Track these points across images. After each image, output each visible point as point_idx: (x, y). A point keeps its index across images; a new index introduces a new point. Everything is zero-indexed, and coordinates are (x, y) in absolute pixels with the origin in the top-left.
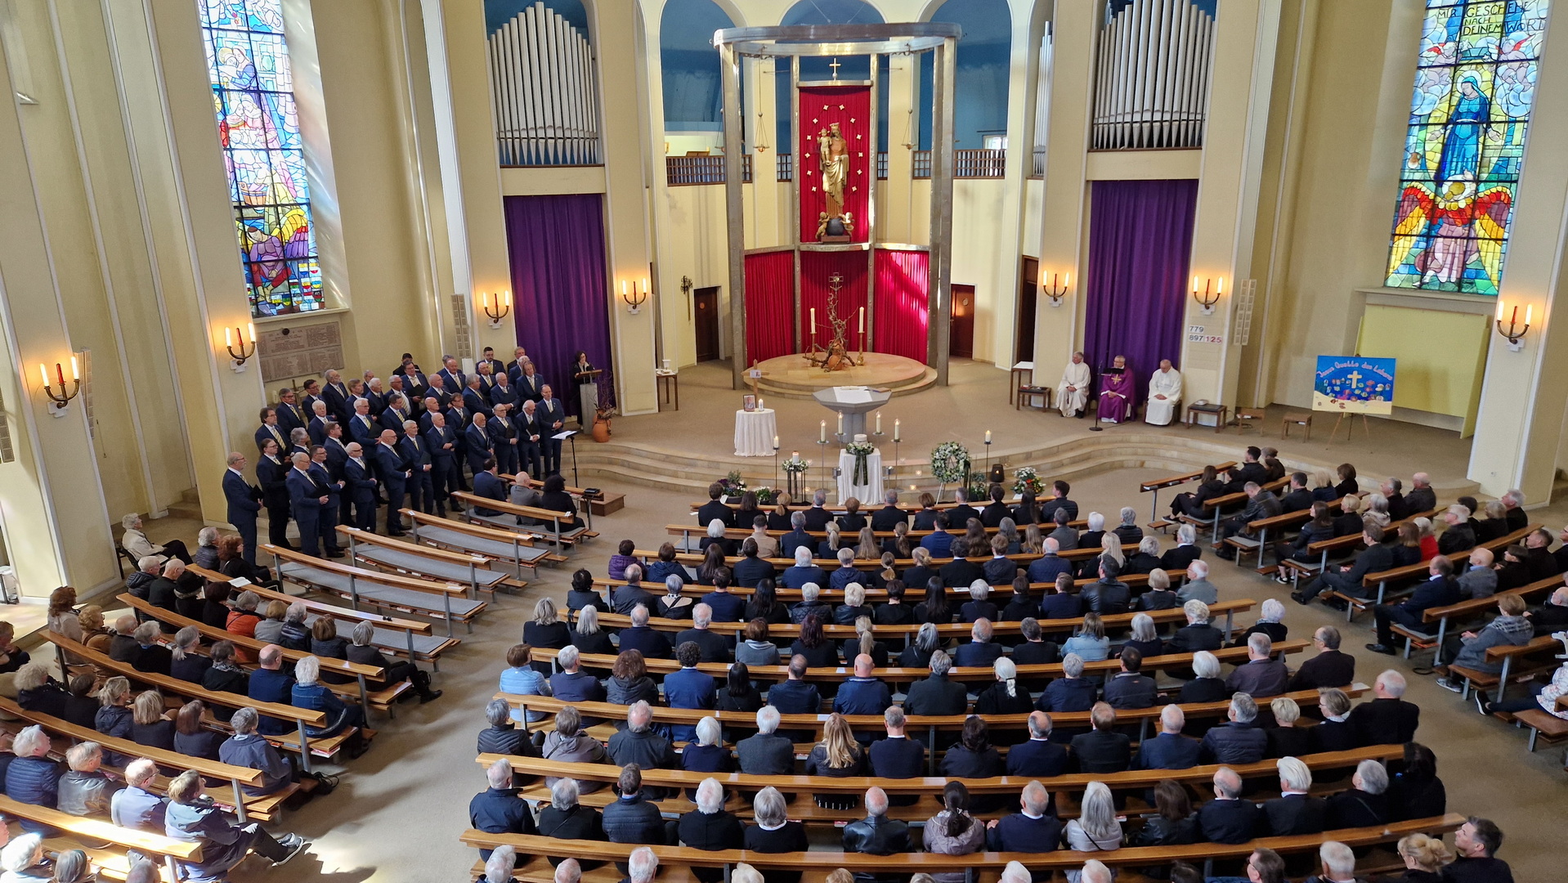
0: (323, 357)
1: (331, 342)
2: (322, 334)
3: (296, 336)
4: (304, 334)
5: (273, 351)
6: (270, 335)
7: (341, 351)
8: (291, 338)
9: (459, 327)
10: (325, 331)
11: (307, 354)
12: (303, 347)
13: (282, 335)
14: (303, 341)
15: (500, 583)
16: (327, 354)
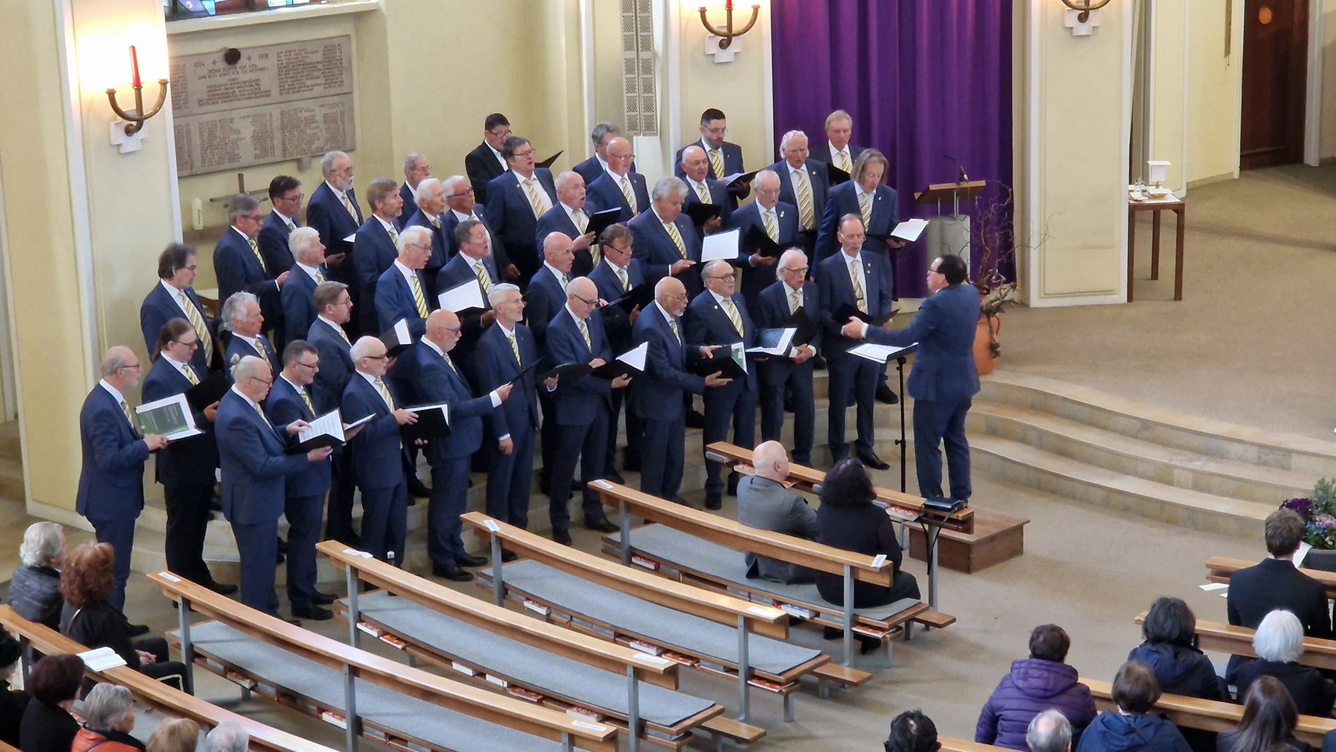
0: (310, 121)
1: (329, 84)
2: (313, 66)
3: (254, 68)
4: (272, 63)
5: (201, 103)
6: (197, 65)
7: (352, 108)
8: (242, 73)
9: (632, 54)
10: (318, 57)
11: (276, 111)
12: (267, 93)
13: (222, 65)
14: (269, 81)
15: (698, 725)
16: (319, 114)
